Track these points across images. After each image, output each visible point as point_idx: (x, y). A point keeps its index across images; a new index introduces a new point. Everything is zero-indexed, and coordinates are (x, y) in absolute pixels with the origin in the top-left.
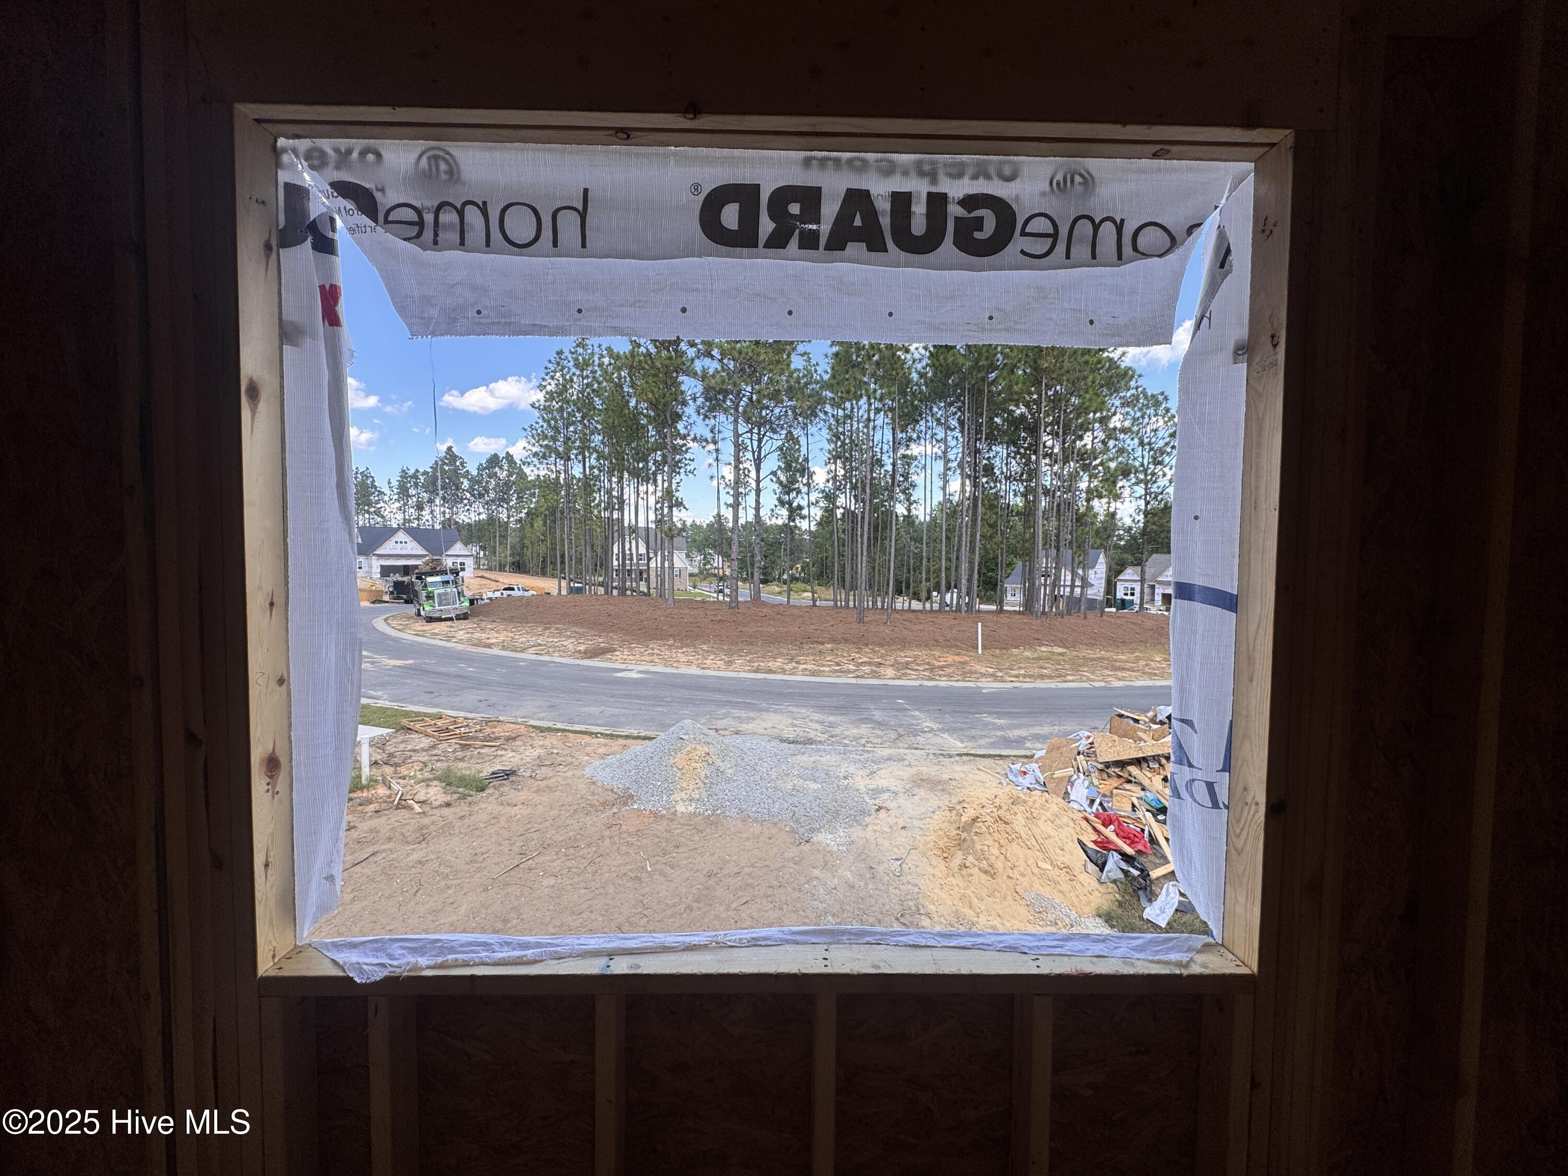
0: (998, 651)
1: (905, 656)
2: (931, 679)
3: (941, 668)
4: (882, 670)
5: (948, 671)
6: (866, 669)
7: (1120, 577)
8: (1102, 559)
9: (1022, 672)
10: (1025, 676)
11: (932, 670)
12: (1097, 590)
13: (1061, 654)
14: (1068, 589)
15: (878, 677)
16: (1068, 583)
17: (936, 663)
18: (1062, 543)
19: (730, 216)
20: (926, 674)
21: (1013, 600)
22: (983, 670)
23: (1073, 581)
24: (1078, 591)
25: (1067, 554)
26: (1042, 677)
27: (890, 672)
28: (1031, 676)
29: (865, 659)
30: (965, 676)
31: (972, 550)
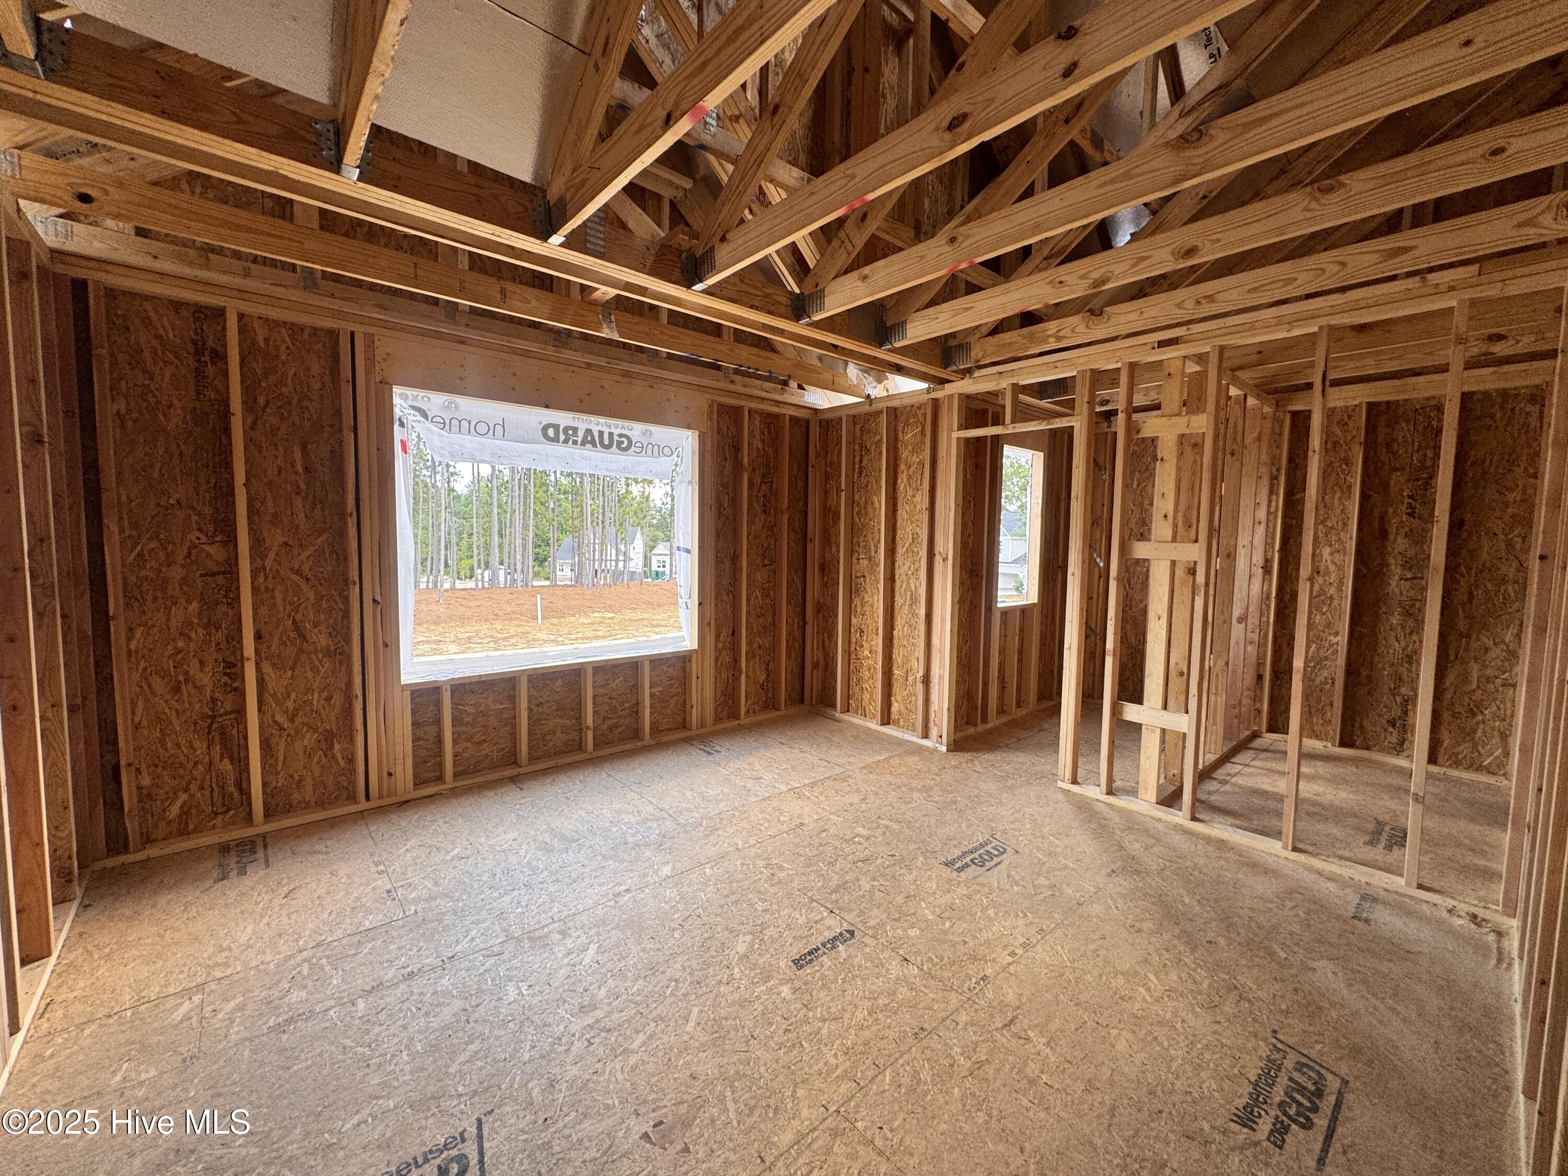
0: (556, 621)
1: (464, 632)
2: (496, 650)
3: (505, 639)
4: (443, 646)
5: (512, 641)
6: (427, 647)
7: (655, 552)
8: (639, 536)
9: (580, 635)
10: (582, 639)
11: (496, 642)
12: (636, 564)
13: (611, 618)
14: (613, 563)
15: (441, 654)
16: (614, 558)
17: (500, 636)
18: (607, 522)
19: (551, 432)
20: (492, 645)
21: (565, 574)
22: (545, 637)
23: (617, 555)
24: (621, 564)
25: (611, 530)
26: (597, 638)
27: (453, 648)
28: (587, 638)
29: (421, 639)
30: (528, 644)
31: (525, 527)
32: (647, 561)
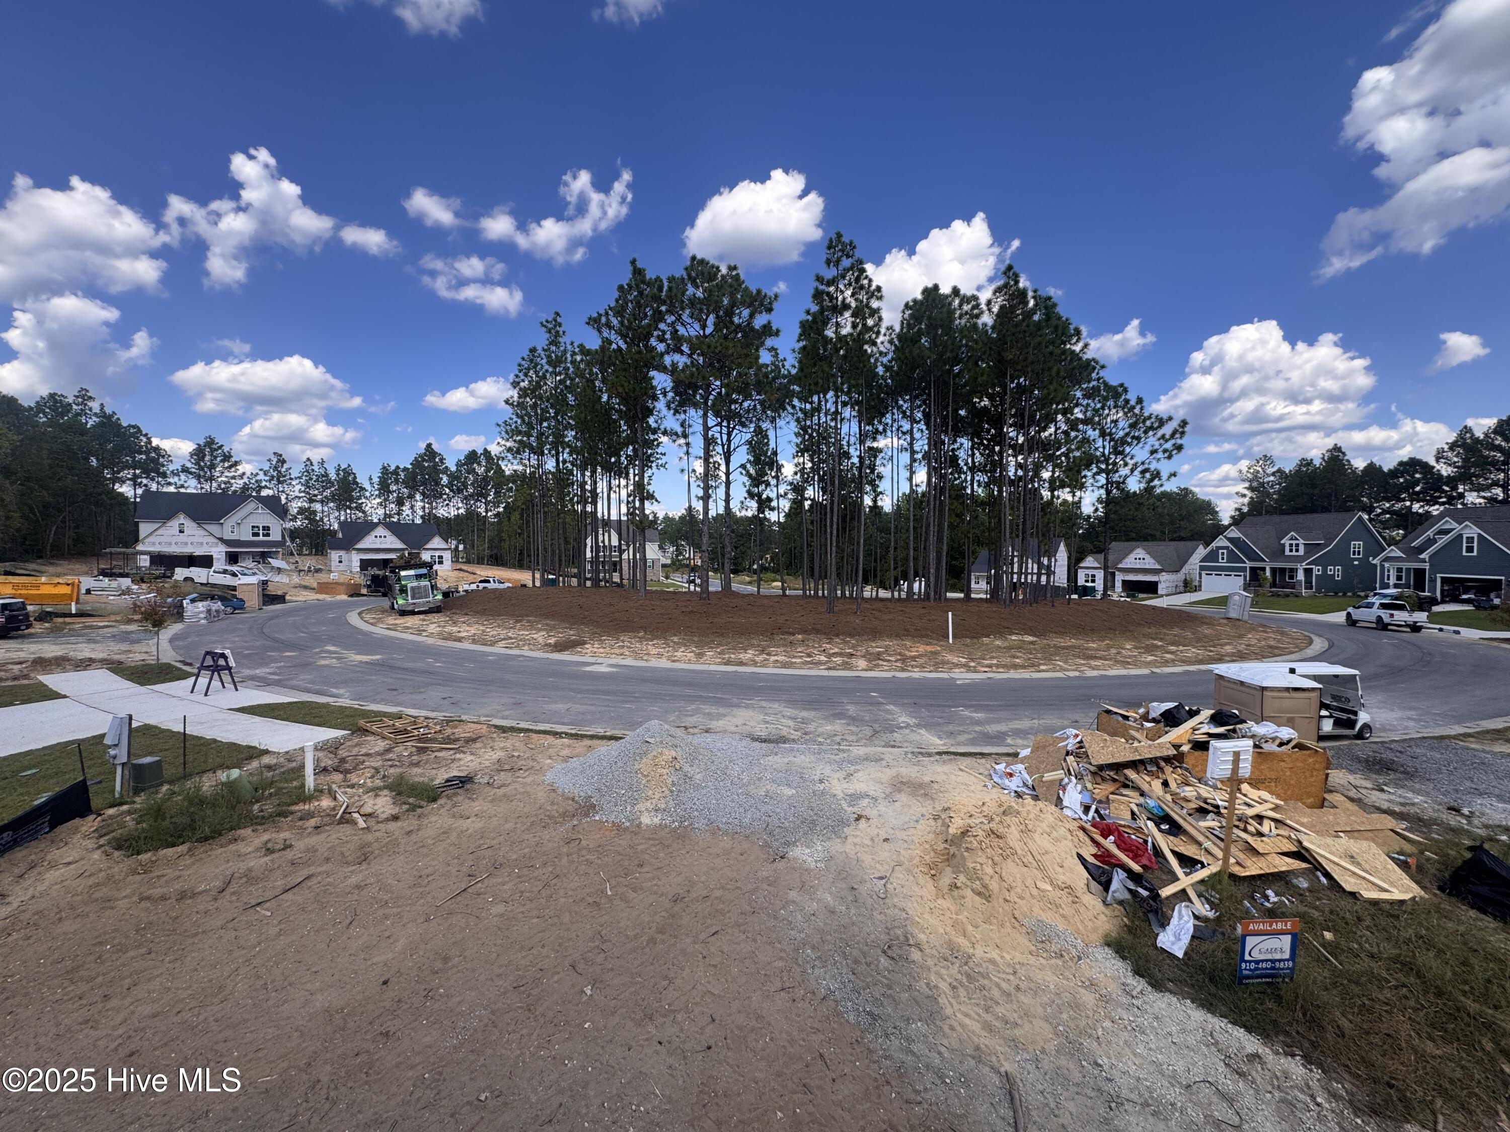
0: (968, 641)
1: (877, 647)
2: (903, 670)
3: (913, 658)
4: (853, 661)
5: (921, 661)
6: (839, 660)
7: (1082, 565)
8: (1063, 547)
9: (995, 662)
10: (997, 666)
11: (903, 660)
12: (1061, 577)
13: (1032, 643)
14: (1035, 577)
15: (850, 669)
16: (1035, 571)
17: (908, 654)
18: (1029, 532)
20: (898, 664)
21: (980, 588)
22: (955, 660)
23: (1039, 568)
24: (1044, 579)
25: (1033, 542)
26: (1016, 667)
27: (862, 663)
28: (1004, 666)
29: (836, 650)
30: (937, 667)
31: (940, 540)
32: (1072, 575)
